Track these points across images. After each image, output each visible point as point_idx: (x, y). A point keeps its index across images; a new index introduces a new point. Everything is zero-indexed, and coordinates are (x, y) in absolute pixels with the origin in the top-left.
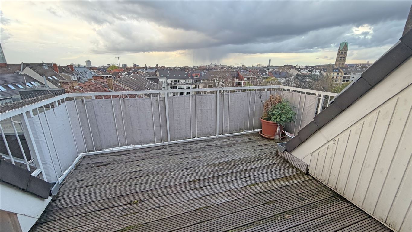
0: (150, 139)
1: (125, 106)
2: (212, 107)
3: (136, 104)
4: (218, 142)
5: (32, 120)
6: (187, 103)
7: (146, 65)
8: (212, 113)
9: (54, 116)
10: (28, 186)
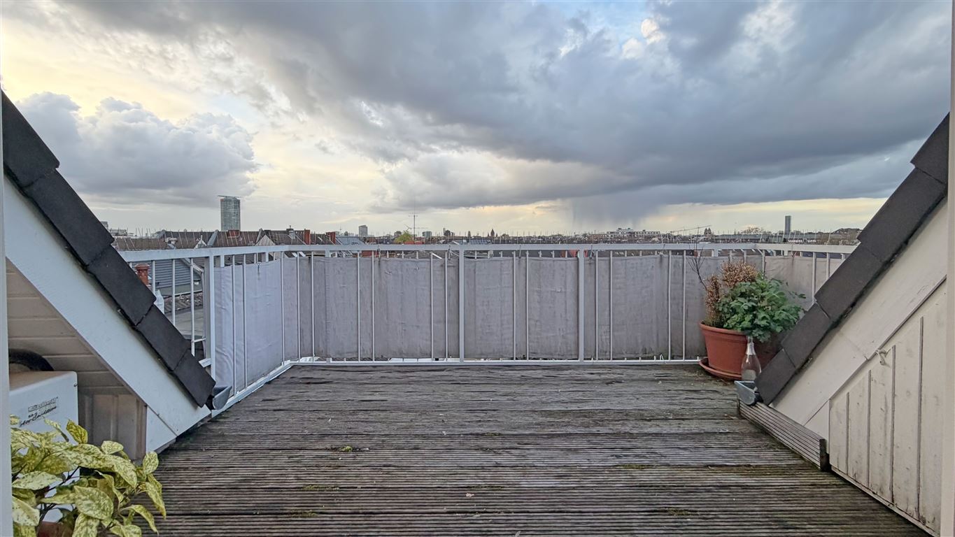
0: (421, 349)
1: (380, 273)
2: (566, 289)
3: (402, 271)
4: (577, 372)
5: (220, 271)
6: (507, 274)
7: (469, 232)
8: (566, 302)
9: (257, 276)
10: (177, 365)
